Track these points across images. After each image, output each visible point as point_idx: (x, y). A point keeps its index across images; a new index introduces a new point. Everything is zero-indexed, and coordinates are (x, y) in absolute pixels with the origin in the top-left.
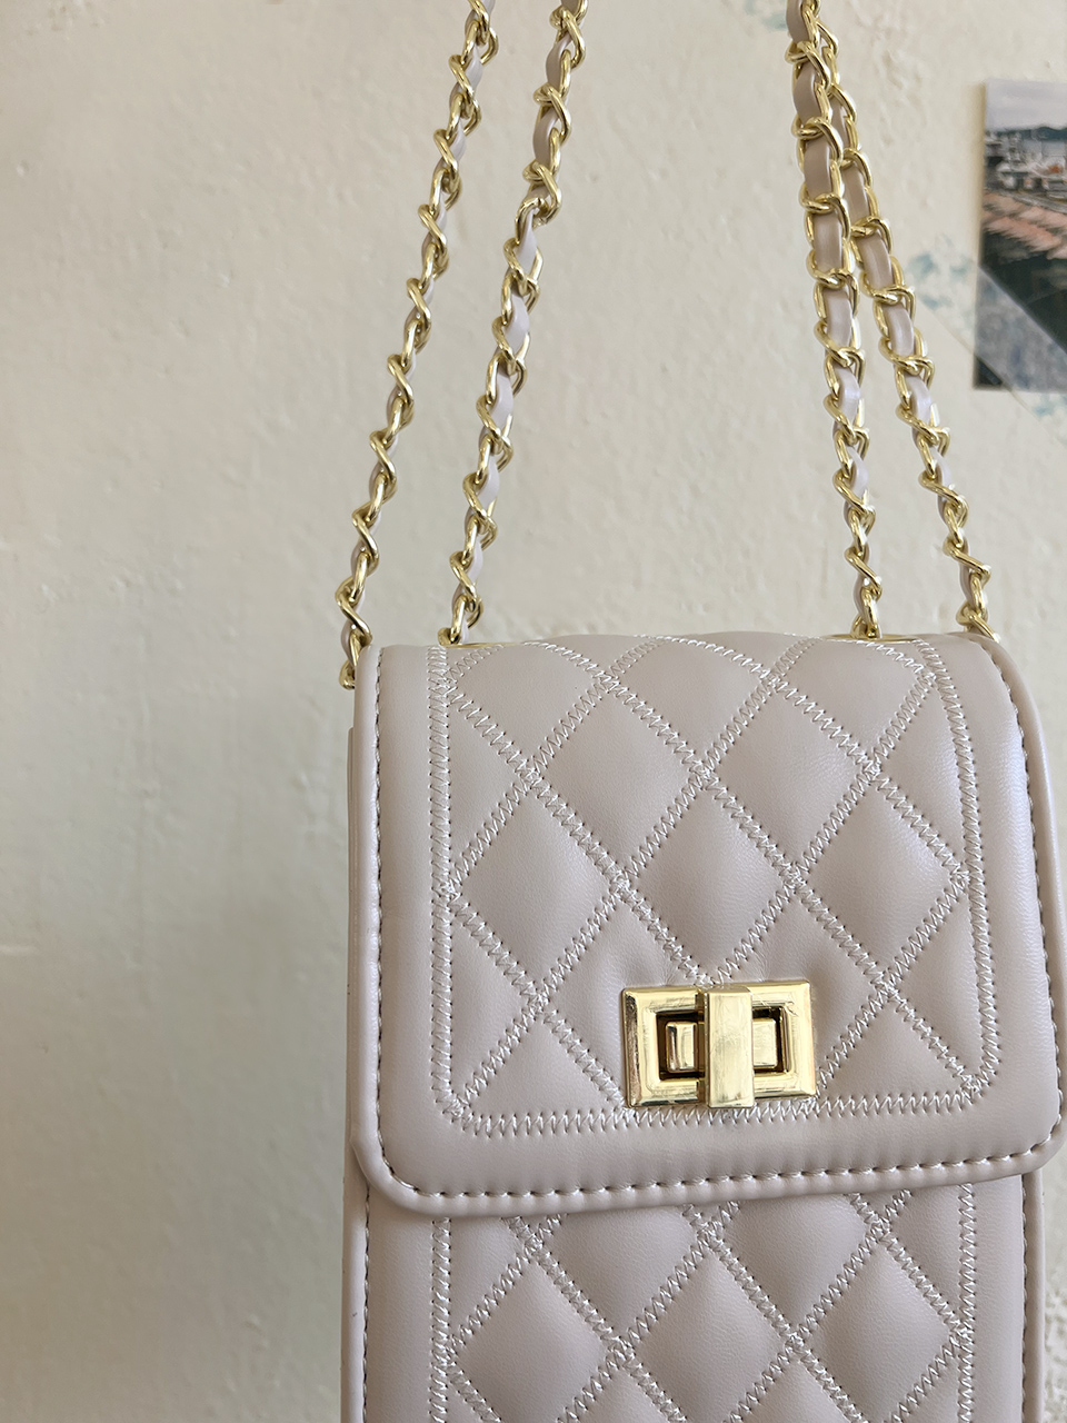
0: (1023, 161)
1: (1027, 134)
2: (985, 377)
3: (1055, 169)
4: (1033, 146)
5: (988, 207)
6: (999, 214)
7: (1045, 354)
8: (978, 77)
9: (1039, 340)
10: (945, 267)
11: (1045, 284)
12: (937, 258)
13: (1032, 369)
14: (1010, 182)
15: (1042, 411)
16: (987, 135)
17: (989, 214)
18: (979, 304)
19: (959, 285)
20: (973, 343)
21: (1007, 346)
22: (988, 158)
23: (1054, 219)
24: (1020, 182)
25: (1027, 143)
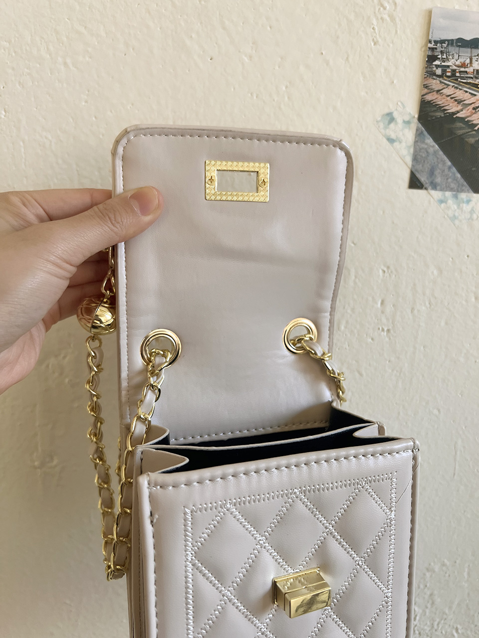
0: (448, 59)
1: (451, 42)
2: (415, 183)
3: (463, 65)
4: (453, 50)
5: (426, 86)
6: (431, 91)
7: (446, 171)
8: (428, 5)
9: (444, 163)
10: (400, 120)
11: (451, 132)
12: (395, 115)
13: (438, 180)
14: (439, 72)
15: (441, 201)
16: (430, 42)
17: (426, 91)
18: (416, 142)
19: (406, 131)
20: (410, 163)
21: (427, 167)
22: (429, 57)
23: (460, 94)
24: (444, 72)
25: (451, 49)
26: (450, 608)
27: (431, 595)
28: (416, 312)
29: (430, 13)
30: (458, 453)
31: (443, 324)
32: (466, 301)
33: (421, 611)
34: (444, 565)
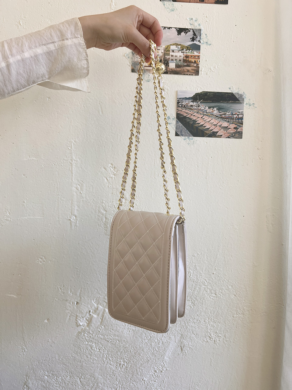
0: (183, 103)
1: (183, 98)
2: (177, 135)
3: (187, 104)
4: (184, 100)
5: (177, 110)
6: (179, 111)
7: (185, 131)
8: (177, 90)
9: (184, 129)
10: (171, 118)
11: (185, 121)
12: (170, 117)
13: (183, 134)
14: (181, 106)
15: (185, 139)
16: (178, 99)
17: (178, 111)
18: (176, 124)
19: (173, 121)
20: (175, 130)
21: (180, 130)
22: (177, 102)
23: (187, 111)
24: (182, 106)
25: (183, 100)
26: (202, 271)
27: (195, 265)
28: (180, 170)
29: (177, 91)
30: (198, 214)
31: (188, 174)
32: (195, 167)
33: (192, 272)
34: (198, 254)
